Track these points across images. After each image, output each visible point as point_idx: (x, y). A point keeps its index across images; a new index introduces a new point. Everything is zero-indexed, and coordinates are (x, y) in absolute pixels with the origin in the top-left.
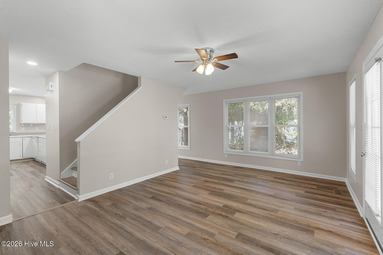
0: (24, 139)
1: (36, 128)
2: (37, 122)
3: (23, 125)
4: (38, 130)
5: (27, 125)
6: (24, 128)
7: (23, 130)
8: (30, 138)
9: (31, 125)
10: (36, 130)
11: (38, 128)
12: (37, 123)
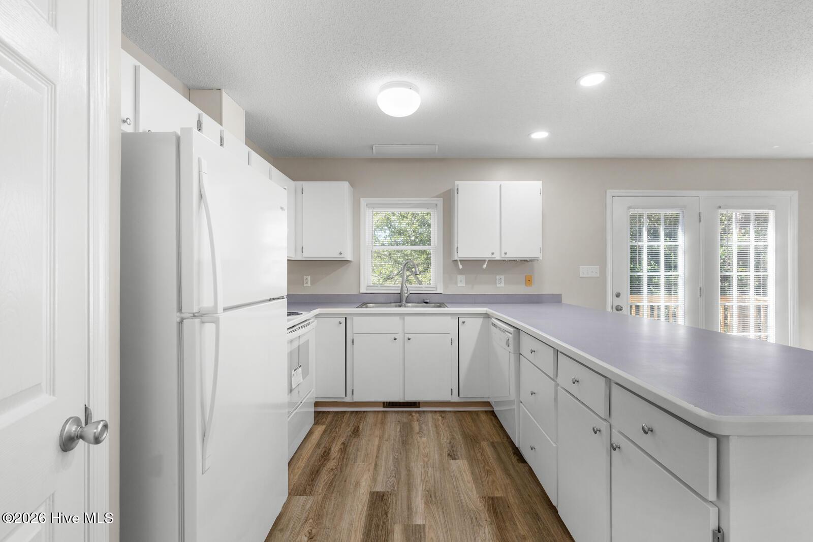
0: (464, 323)
1: (498, 277)
2: (503, 255)
3: (461, 267)
4: (503, 285)
5: (472, 266)
6: (464, 276)
7: (461, 286)
8: (480, 321)
9: (485, 266)
10: (498, 285)
11: (502, 277)
12: (503, 257)
